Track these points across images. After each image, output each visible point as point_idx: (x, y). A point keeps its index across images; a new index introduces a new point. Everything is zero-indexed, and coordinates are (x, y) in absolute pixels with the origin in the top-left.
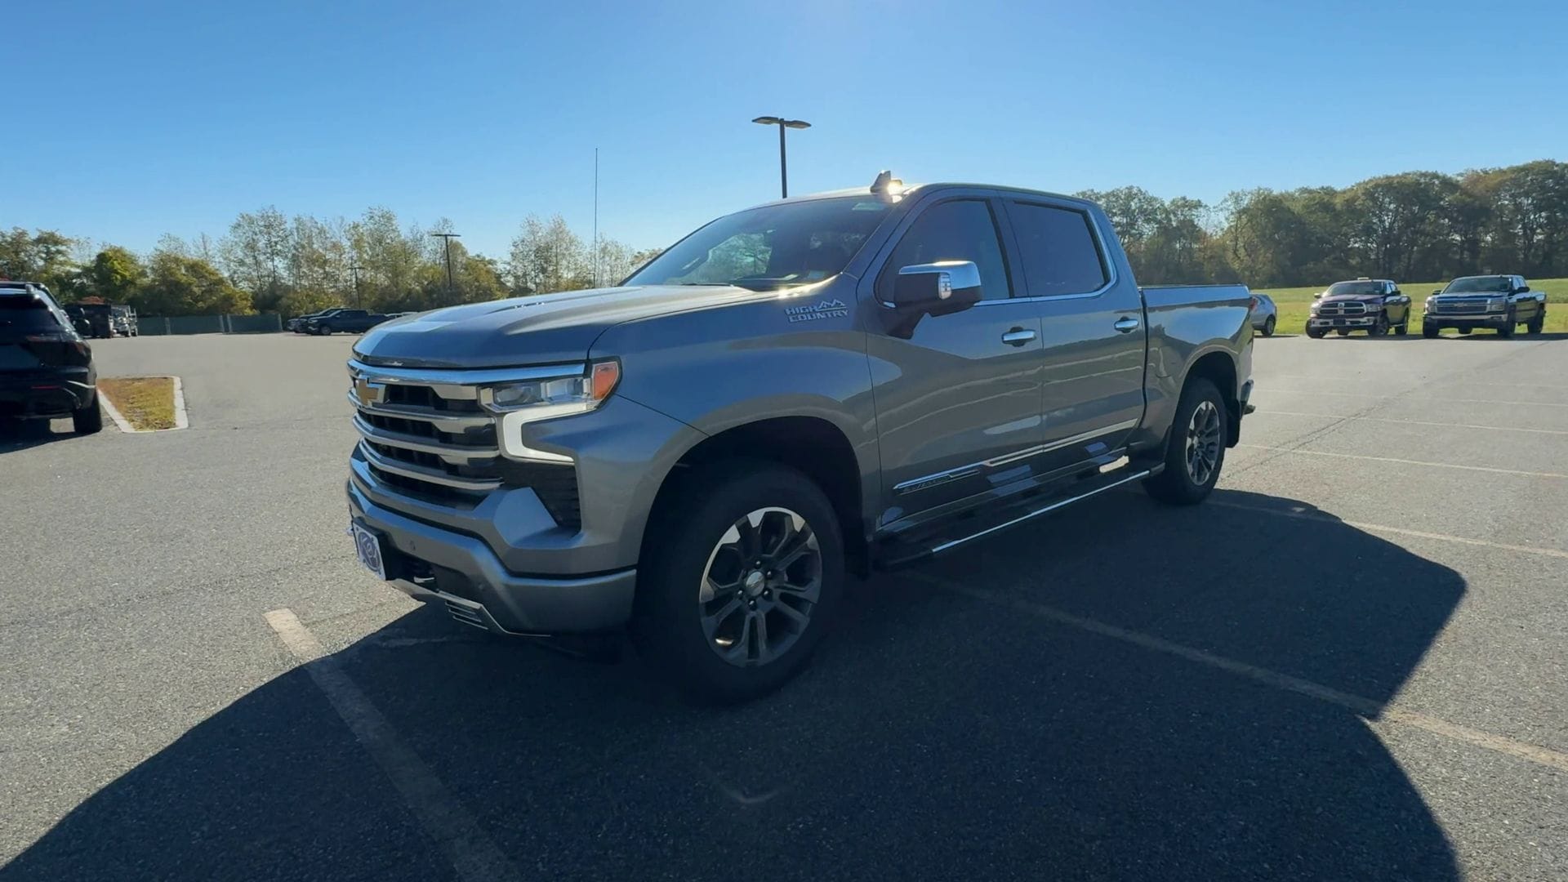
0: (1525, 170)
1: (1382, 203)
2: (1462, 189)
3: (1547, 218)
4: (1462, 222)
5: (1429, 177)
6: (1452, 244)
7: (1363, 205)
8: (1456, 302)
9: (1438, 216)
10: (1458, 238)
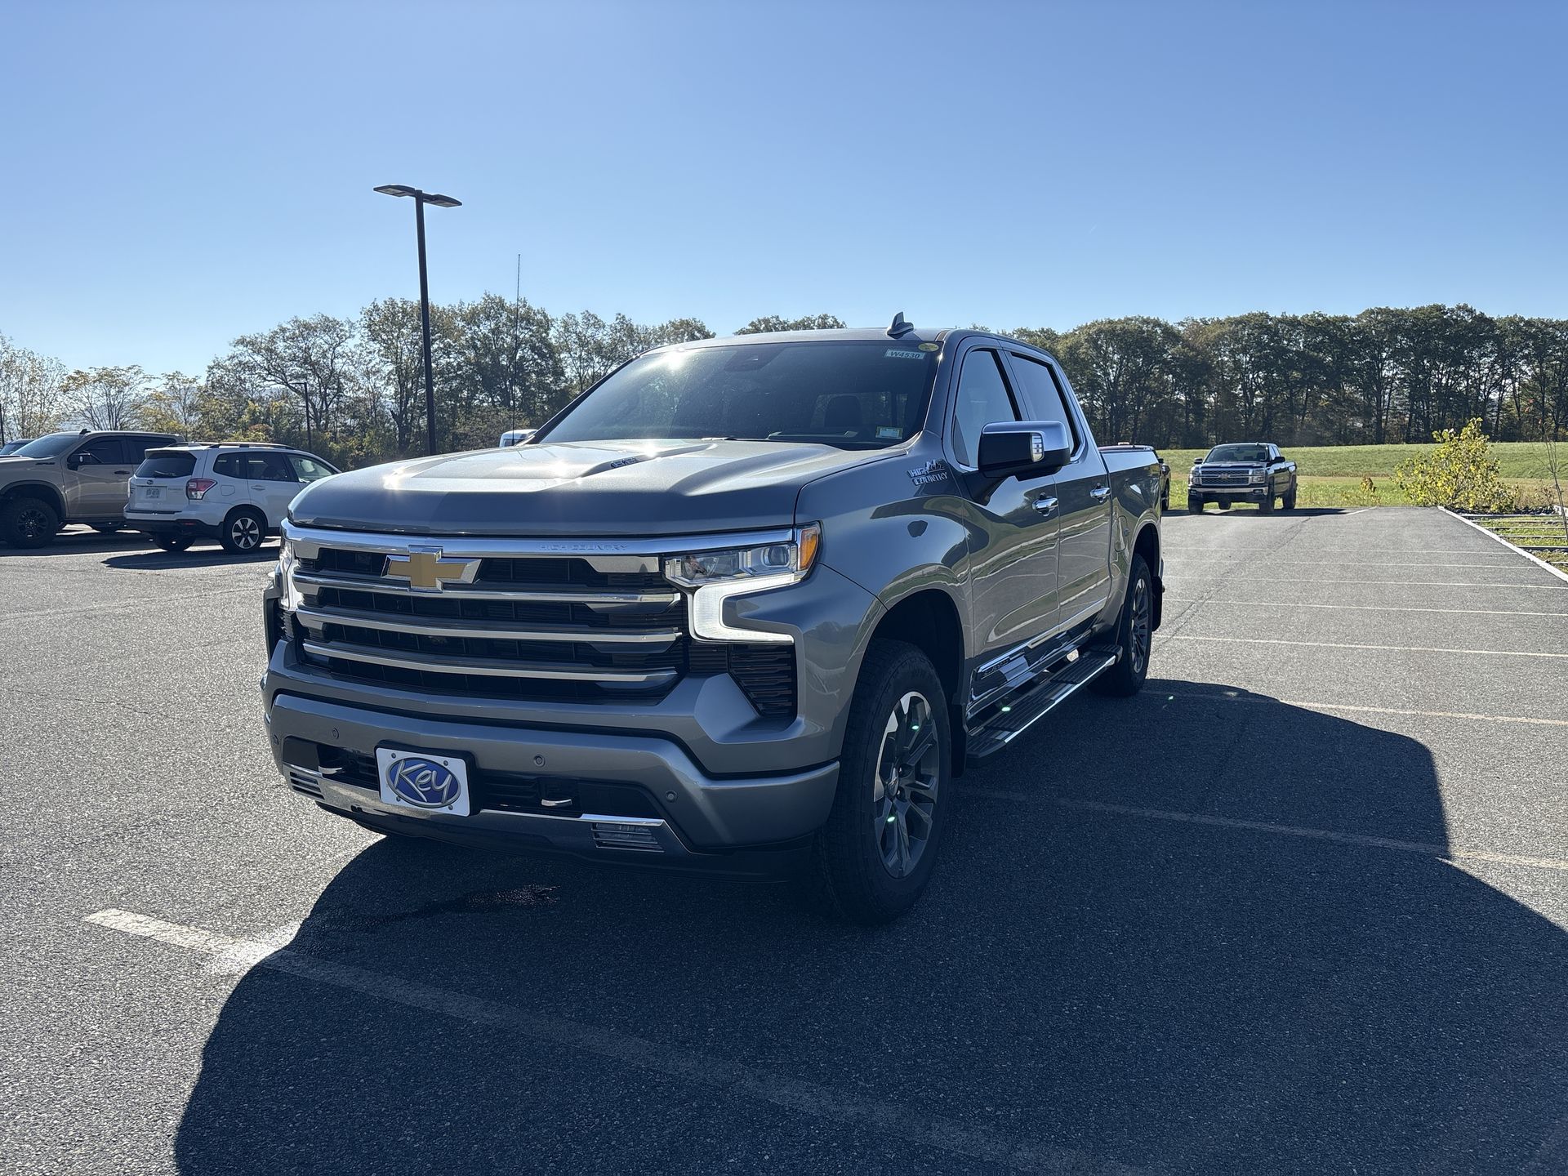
0: (1241, 322)
1: (1106, 353)
2: (1183, 341)
3: (1265, 378)
4: (1186, 379)
5: (1152, 325)
6: (1177, 403)
7: (1086, 353)
8: (1220, 473)
9: (1162, 372)
10: (1183, 398)
